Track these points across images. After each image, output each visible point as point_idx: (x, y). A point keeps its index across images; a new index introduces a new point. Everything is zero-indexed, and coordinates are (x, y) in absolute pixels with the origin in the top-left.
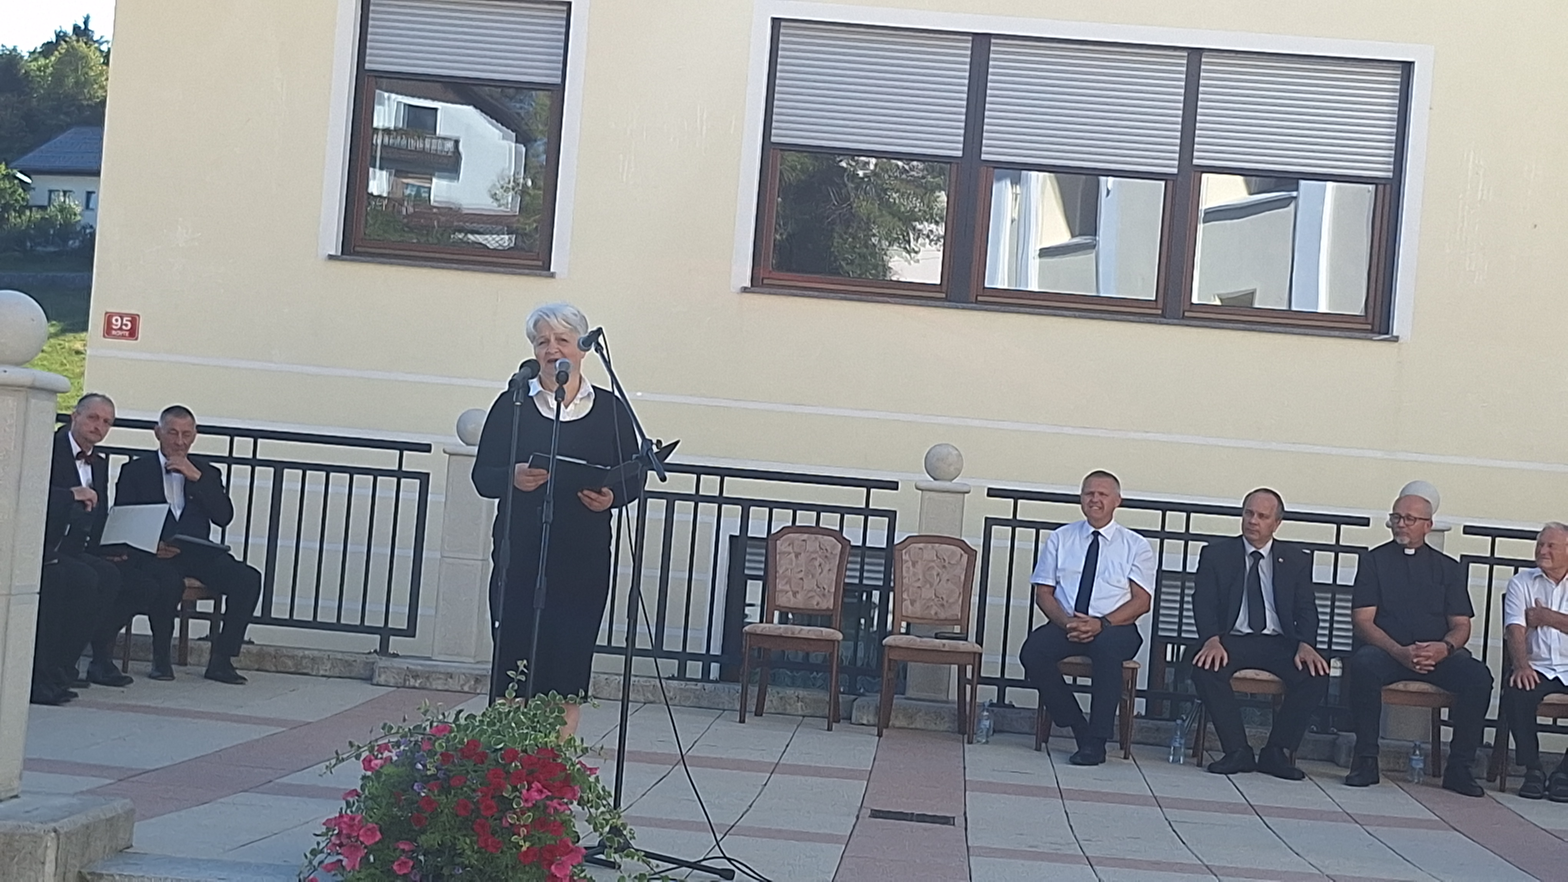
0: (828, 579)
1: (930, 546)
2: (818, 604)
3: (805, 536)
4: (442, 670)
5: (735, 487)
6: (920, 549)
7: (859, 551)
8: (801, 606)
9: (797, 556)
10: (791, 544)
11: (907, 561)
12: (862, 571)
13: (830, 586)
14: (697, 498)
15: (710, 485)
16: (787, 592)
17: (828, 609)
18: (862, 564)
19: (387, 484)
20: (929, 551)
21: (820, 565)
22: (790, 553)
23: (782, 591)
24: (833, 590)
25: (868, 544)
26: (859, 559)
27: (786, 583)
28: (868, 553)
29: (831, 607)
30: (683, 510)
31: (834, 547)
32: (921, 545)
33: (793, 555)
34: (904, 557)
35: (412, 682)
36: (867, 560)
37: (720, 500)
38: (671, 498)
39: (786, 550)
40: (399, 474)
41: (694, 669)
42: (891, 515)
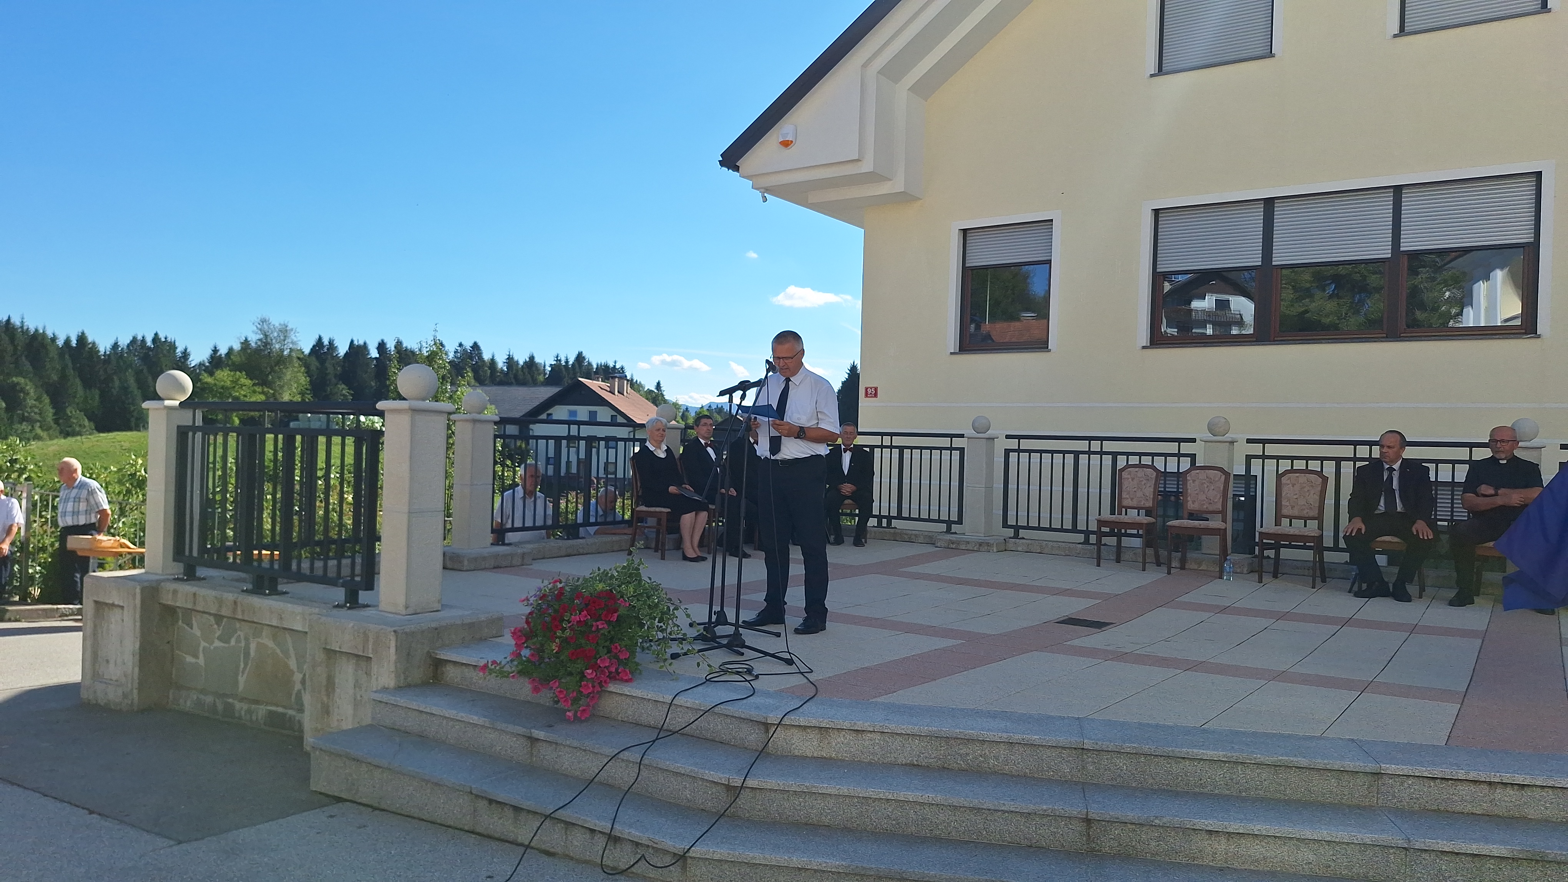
0: (1149, 491)
1: (1207, 470)
2: (1145, 504)
3: (1142, 469)
4: (964, 540)
5: (1108, 446)
6: (1197, 473)
8: (1135, 506)
10: (1130, 473)
11: (1189, 480)
14: (1089, 453)
15: (1096, 446)
16: (1128, 498)
17: (1149, 507)
18: (1177, 481)
19: (946, 453)
20: (1207, 473)
21: (1145, 483)
22: (1128, 479)
23: (1126, 498)
24: (1152, 495)
25: (1180, 472)
26: (1175, 479)
27: (1128, 494)
29: (1152, 506)
30: (1083, 459)
31: (1152, 474)
32: (1203, 470)
33: (1131, 479)
34: (1188, 478)
35: (952, 546)
37: (1101, 453)
38: (1077, 454)
39: (1127, 477)
40: (951, 449)
41: (1093, 539)
42: (1191, 456)
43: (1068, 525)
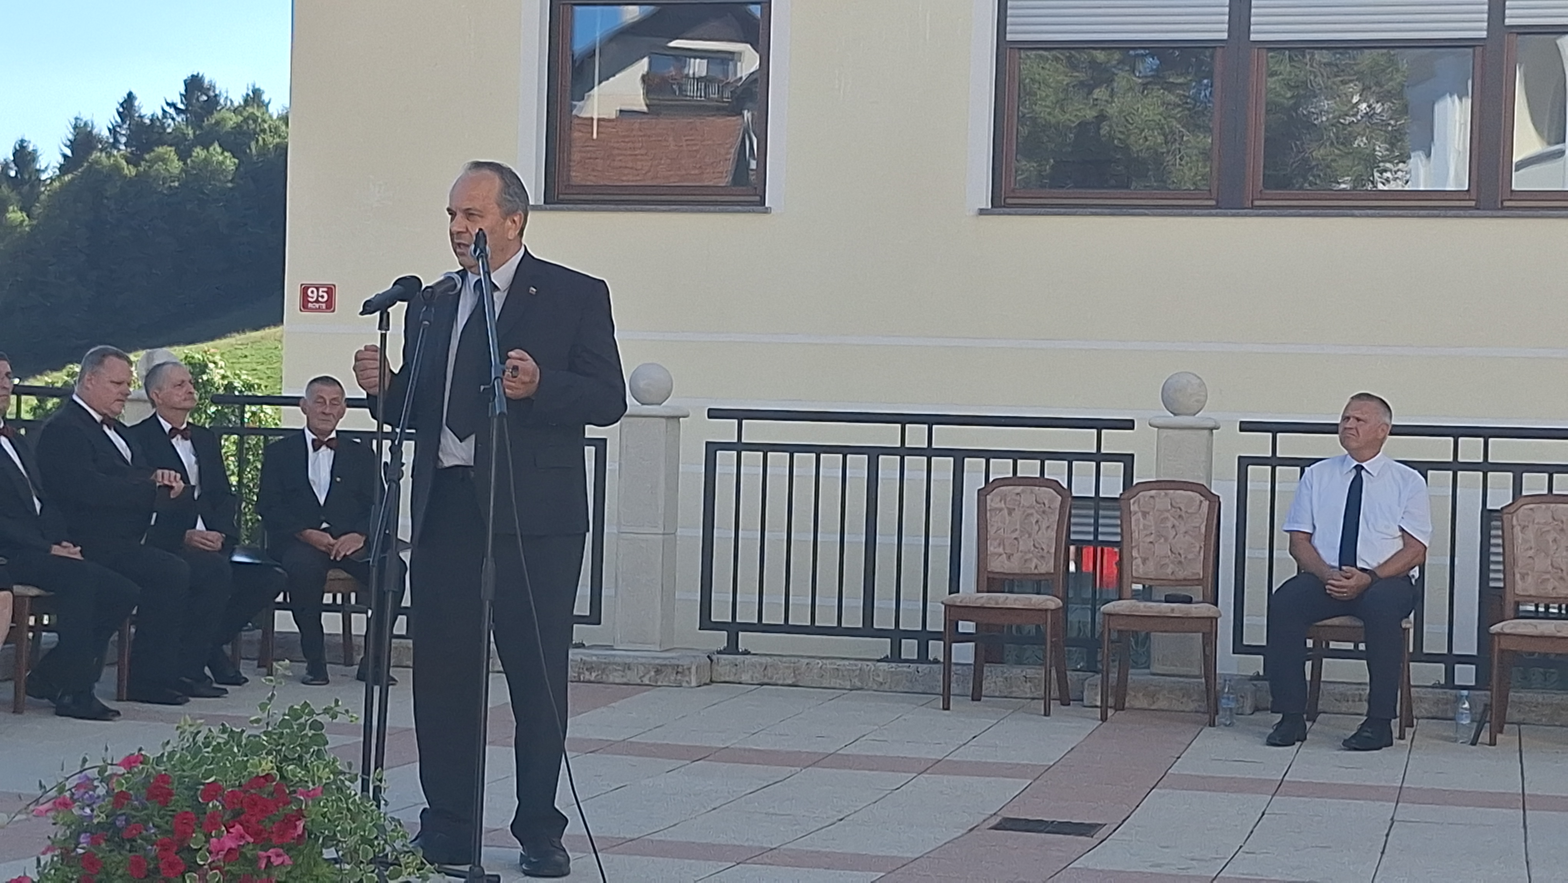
0: (1047, 537)
1: (1162, 492)
2: (1036, 567)
3: (1019, 489)
5: (947, 436)
6: (1152, 497)
7: (1092, 504)
8: (1017, 571)
9: (1010, 511)
10: (1003, 498)
11: (1135, 513)
12: (1096, 525)
13: (1050, 547)
14: (903, 451)
15: (916, 436)
16: (1001, 555)
17: (1048, 574)
18: (1096, 517)
20: (1162, 500)
21: (1037, 522)
22: (1001, 510)
23: (996, 554)
24: (1053, 550)
25: (1101, 495)
26: (1092, 512)
27: (999, 544)
28: (1102, 504)
29: (1052, 571)
30: (888, 465)
31: (1052, 500)
32: (1153, 492)
33: (1006, 512)
34: (1132, 508)
36: (1101, 512)
37: (929, 453)
38: (874, 455)
39: (997, 506)
41: (910, 648)
42: (1128, 460)
43: (853, 619)
